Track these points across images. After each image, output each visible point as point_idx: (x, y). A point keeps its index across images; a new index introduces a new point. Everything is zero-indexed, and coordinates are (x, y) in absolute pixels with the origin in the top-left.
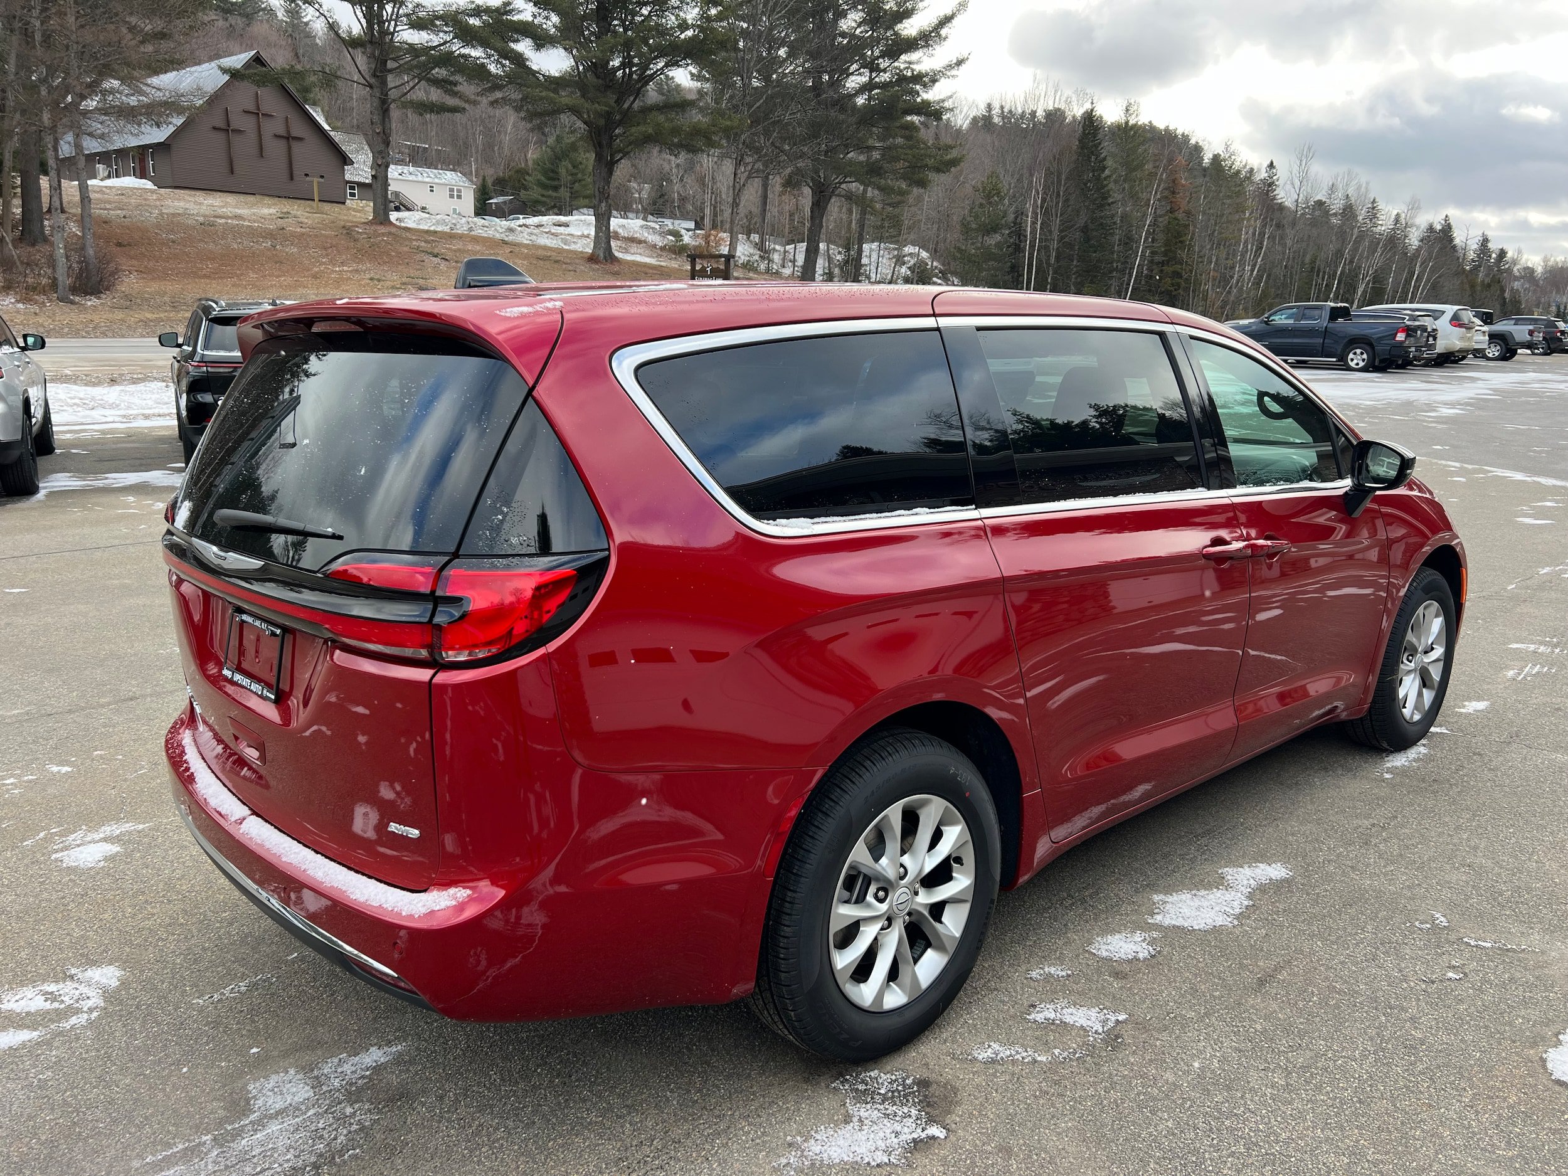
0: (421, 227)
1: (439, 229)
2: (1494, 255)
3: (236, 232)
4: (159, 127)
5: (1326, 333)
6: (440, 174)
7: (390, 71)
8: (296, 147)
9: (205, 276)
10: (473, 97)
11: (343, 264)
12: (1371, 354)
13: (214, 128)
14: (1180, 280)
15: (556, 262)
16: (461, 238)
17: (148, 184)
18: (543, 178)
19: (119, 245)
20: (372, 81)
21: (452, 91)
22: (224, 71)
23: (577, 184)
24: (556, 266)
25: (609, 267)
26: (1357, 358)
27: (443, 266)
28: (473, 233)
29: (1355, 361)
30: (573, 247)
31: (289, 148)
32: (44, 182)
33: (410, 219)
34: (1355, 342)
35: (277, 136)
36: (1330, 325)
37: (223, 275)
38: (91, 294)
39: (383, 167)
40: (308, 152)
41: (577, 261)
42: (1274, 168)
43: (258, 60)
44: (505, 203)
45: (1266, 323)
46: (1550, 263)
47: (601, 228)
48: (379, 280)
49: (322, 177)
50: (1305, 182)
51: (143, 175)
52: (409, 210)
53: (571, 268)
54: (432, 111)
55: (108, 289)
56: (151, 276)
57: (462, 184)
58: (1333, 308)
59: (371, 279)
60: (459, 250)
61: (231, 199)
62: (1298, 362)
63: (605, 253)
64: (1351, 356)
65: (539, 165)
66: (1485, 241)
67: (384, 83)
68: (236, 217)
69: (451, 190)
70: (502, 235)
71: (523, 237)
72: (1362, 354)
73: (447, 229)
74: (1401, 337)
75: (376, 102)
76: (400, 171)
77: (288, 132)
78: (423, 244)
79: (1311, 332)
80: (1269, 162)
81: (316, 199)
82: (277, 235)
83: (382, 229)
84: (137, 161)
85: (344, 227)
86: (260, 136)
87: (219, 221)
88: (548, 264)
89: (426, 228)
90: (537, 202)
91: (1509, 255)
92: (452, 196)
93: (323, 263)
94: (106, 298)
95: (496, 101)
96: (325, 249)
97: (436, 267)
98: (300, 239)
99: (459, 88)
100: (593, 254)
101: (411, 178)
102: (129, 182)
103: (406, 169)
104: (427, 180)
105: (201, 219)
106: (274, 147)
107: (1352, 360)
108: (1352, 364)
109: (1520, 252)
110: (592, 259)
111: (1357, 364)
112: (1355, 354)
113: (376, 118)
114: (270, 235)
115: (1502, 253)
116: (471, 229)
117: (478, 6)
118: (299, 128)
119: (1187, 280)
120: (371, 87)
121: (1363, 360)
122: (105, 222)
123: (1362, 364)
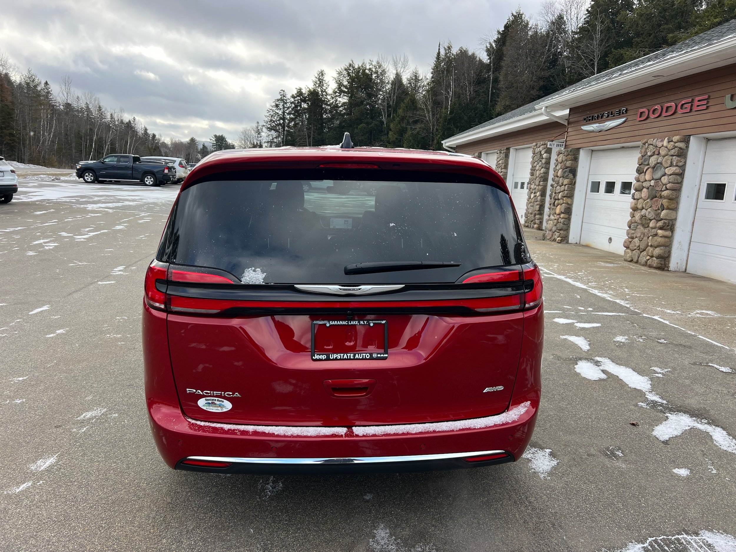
2: (151, 136)
5: (133, 168)
12: (154, 178)
14: (14, 138)
26: (149, 180)
29: (148, 182)
34: (147, 173)
36: (134, 165)
42: (48, 85)
45: (102, 163)
46: (173, 141)
50: (69, 94)
58: (134, 157)
62: (116, 181)
64: (146, 179)
66: (146, 130)
72: (151, 178)
74: (166, 171)
79: (126, 168)
80: (45, 81)
91: (157, 136)
107: (147, 181)
108: (147, 183)
109: (161, 136)
111: (149, 183)
112: (148, 178)
115: (154, 136)
119: (19, 139)
121: (152, 181)
123: (151, 183)
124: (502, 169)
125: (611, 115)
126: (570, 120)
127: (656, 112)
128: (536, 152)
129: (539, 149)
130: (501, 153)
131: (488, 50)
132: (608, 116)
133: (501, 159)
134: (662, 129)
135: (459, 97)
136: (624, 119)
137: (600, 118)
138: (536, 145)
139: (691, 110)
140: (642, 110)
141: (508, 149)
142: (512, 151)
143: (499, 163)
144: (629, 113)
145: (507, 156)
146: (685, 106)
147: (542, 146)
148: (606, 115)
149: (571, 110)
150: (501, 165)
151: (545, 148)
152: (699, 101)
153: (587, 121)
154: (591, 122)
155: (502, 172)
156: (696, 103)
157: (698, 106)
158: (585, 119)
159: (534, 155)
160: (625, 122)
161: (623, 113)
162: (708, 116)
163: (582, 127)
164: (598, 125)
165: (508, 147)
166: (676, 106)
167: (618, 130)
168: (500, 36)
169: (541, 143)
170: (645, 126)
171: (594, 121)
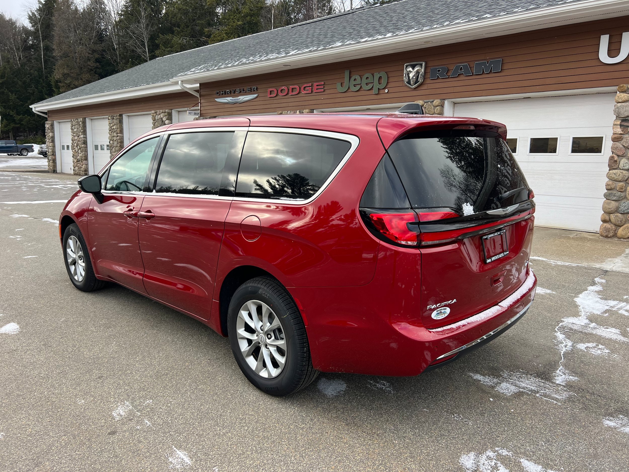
124: (117, 133)
125: (243, 91)
126: (201, 93)
127: (283, 91)
128: (156, 118)
129: (159, 116)
130: (113, 119)
131: (30, 18)
132: (240, 92)
133: (115, 125)
134: (291, 104)
135: (8, 62)
136: (256, 95)
137: (232, 93)
138: (156, 113)
139: (312, 91)
140: (271, 89)
141: (121, 115)
142: (124, 117)
143: (113, 128)
144: (259, 91)
145: (121, 122)
146: (307, 88)
147: (163, 114)
148: (239, 91)
149: (200, 84)
150: (116, 130)
151: (166, 116)
152: (317, 86)
153: (220, 95)
154: (224, 95)
155: (118, 136)
156: (315, 87)
157: (317, 89)
158: (217, 93)
159: (155, 121)
160: (257, 97)
161: (254, 90)
162: (326, 97)
163: (216, 100)
164: (231, 98)
165: (121, 113)
166: (300, 88)
167: (252, 103)
168: (41, 6)
169: (161, 111)
170: (275, 101)
171: (227, 95)
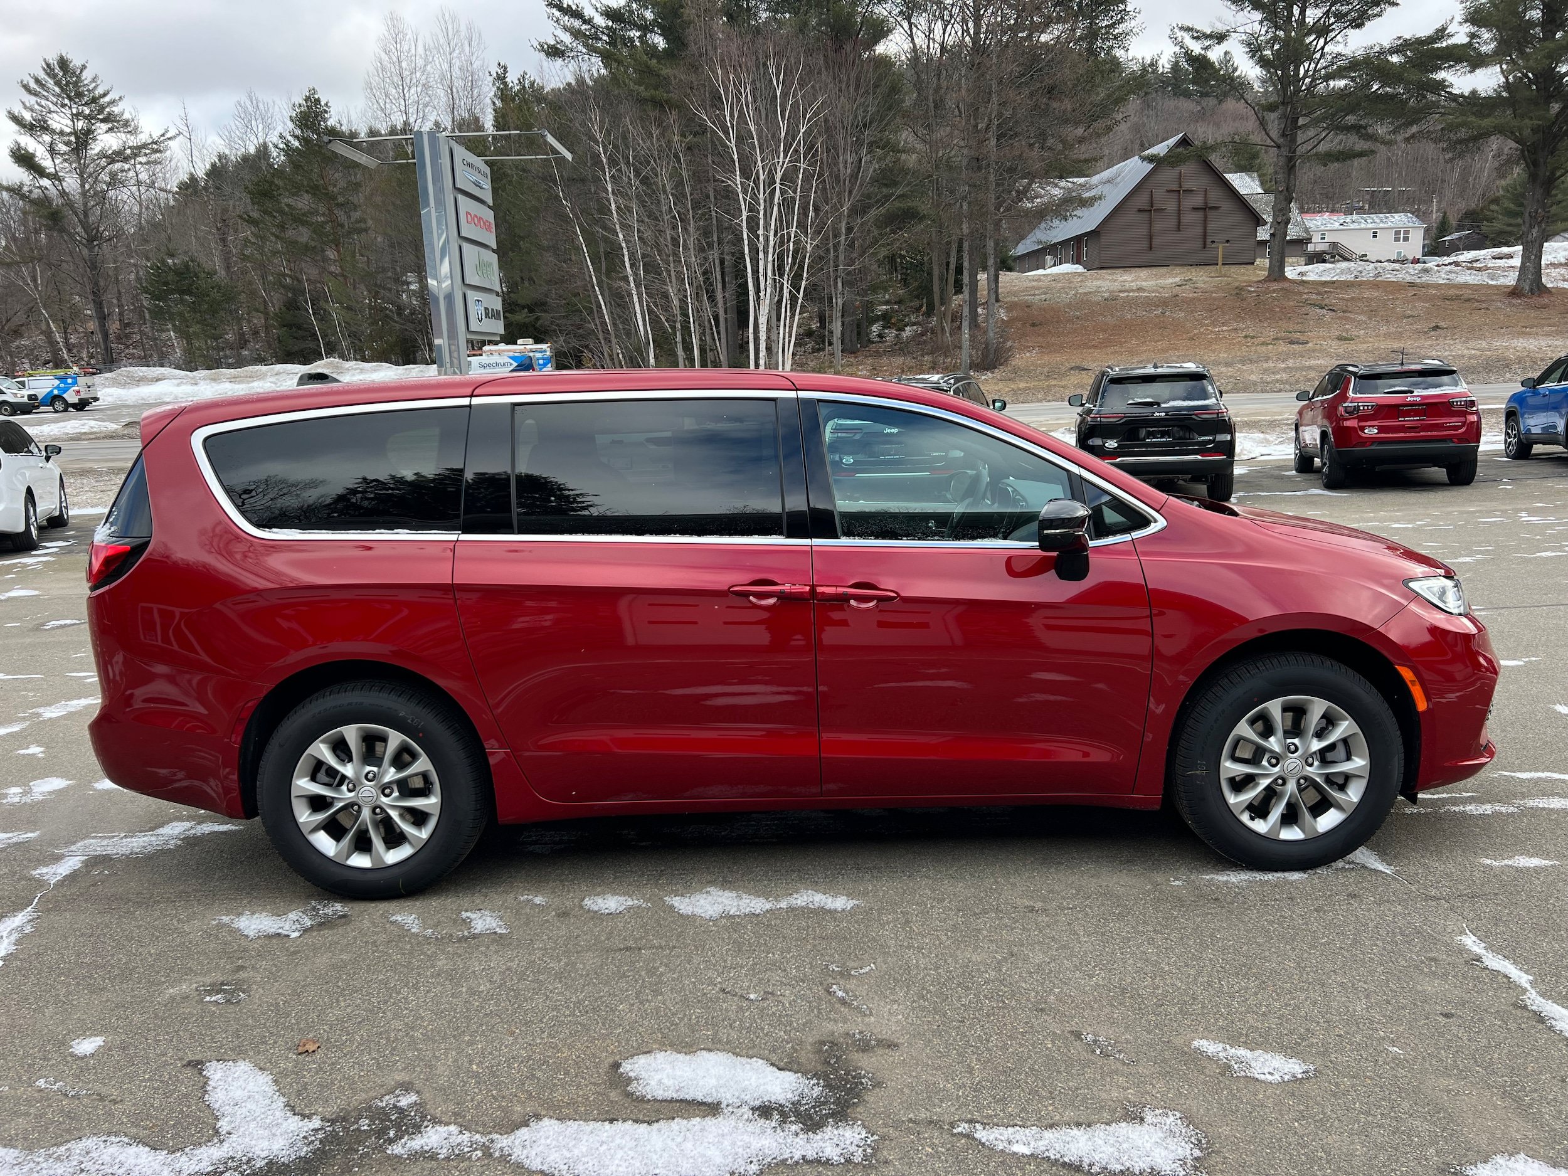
0: (1323, 279)
1: (1343, 278)
3: (1132, 303)
4: (1066, 220)
6: (1387, 218)
7: (1300, 128)
8: (1212, 216)
9: (1094, 347)
10: (1388, 137)
11: (1223, 324)
13: (1139, 211)
15: (1468, 300)
16: (1360, 285)
17: (1079, 268)
18: (1512, 206)
19: (1033, 325)
20: (1281, 141)
21: (1367, 134)
22: (1150, 159)
23: (1555, 207)
24: (1466, 305)
25: (1535, 300)
27: (1329, 316)
28: (1380, 279)
30: (1501, 281)
31: (1206, 217)
32: (982, 277)
33: (1313, 272)
35: (1195, 209)
37: (1108, 344)
38: (987, 370)
39: (1282, 225)
40: (1225, 219)
41: (1494, 297)
43: (1184, 142)
44: (1460, 238)
47: (1529, 258)
48: (1252, 337)
49: (1228, 241)
51: (1078, 261)
52: (1346, 259)
53: (1484, 306)
54: (1338, 160)
55: (1001, 365)
56: (1048, 350)
57: (1411, 225)
59: (1246, 337)
60: (1353, 298)
61: (1144, 273)
63: (1531, 285)
65: (1508, 191)
67: (1293, 140)
68: (1140, 289)
69: (1398, 233)
70: (1413, 278)
71: (1440, 277)
73: (1351, 278)
75: (1282, 161)
76: (1342, 221)
77: (1206, 202)
78: (1314, 296)
81: (1220, 263)
82: (1171, 302)
83: (1275, 286)
84: (1075, 249)
85: (1237, 288)
86: (1179, 210)
87: (1122, 295)
88: (1455, 304)
89: (1328, 279)
90: (1501, 233)
92: (1397, 240)
93: (1204, 325)
94: (998, 373)
95: (1413, 136)
96: (1211, 311)
97: (1320, 319)
98: (1189, 304)
99: (1370, 130)
100: (1515, 288)
101: (1356, 226)
102: (1067, 268)
103: (1349, 218)
104: (1370, 226)
105: (1106, 295)
106: (1191, 220)
110: (1514, 293)
113: (1280, 177)
114: (1164, 303)
116: (1378, 275)
117: (1406, 41)
118: (1217, 198)
120: (1278, 147)
122: (1028, 307)
